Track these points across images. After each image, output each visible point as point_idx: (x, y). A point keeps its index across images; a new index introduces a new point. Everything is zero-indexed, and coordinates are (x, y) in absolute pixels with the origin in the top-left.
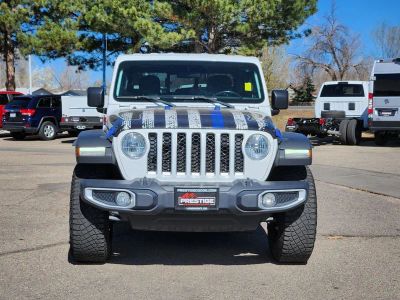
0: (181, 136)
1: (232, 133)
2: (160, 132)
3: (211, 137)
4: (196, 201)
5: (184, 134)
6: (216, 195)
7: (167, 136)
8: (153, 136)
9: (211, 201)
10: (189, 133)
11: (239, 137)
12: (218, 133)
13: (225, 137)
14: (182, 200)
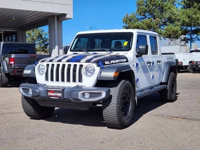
0: (58, 65)
1: (78, 64)
2: (50, 64)
4: (54, 94)
5: (59, 64)
7: (53, 65)
9: (60, 95)
10: (61, 64)
12: (72, 64)
13: (75, 66)
14: (49, 94)
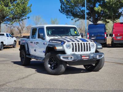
0: (78, 44)
1: (88, 43)
3: (84, 44)
4: (85, 58)
6: (89, 56)
7: (75, 44)
8: (72, 44)
10: (80, 43)
11: (89, 43)
12: (85, 43)
14: (82, 58)
